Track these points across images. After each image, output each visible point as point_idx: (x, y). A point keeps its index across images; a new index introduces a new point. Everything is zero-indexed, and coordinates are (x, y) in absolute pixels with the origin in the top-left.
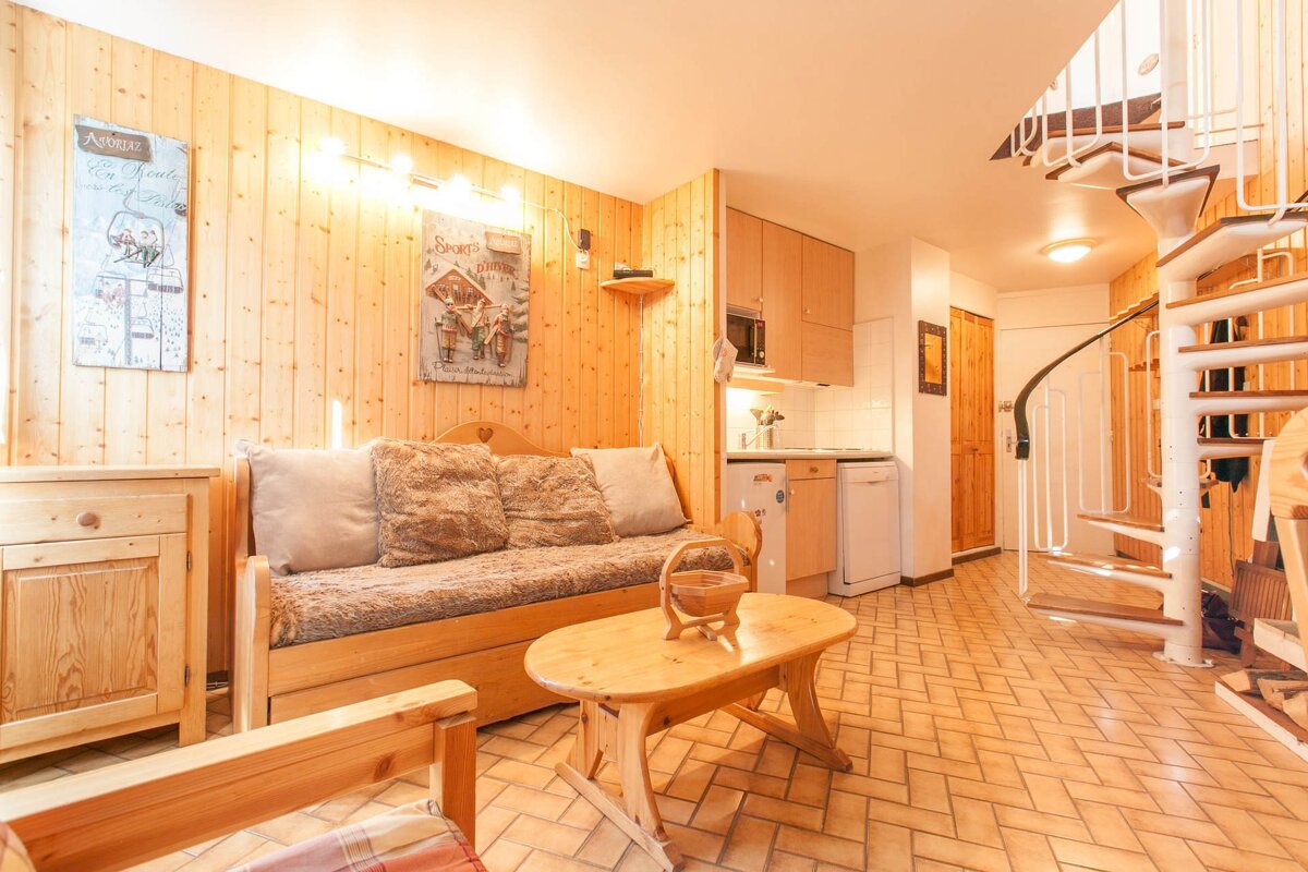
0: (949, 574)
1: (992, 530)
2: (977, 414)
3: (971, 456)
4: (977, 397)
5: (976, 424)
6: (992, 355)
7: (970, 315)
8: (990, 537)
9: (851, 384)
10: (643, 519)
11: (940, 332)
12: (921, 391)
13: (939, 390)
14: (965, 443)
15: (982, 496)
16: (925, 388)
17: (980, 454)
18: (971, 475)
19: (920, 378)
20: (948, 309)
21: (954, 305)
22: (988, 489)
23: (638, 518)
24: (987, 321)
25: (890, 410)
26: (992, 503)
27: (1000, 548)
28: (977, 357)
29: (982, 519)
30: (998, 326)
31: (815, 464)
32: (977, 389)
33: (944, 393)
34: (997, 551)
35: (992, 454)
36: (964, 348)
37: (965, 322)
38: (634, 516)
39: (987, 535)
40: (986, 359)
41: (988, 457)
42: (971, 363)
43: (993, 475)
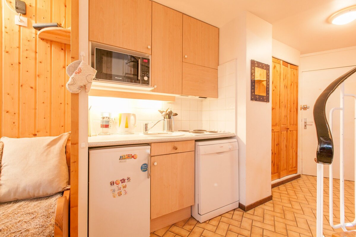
0: (270, 198)
1: (296, 166)
2: (289, 112)
3: (286, 132)
4: (289, 103)
5: (288, 116)
6: (297, 83)
7: (286, 63)
8: (295, 171)
9: (217, 96)
10: (24, 190)
11: (266, 67)
12: (252, 99)
13: (265, 99)
14: (282, 126)
15: (291, 151)
16: (254, 97)
17: (290, 131)
18: (285, 141)
19: (252, 92)
20: (272, 58)
21: (275, 56)
22: (294, 147)
23: (20, 190)
24: (294, 67)
25: (234, 110)
26: (296, 153)
27: (300, 175)
28: (289, 83)
29: (291, 162)
30: (300, 69)
31: (176, 144)
32: (289, 100)
33: (268, 101)
34: (299, 176)
35: (297, 131)
36: (282, 79)
37: (282, 67)
38: (17, 188)
39: (293, 169)
40: (294, 85)
41: (295, 132)
42: (286, 87)
43: (297, 140)
